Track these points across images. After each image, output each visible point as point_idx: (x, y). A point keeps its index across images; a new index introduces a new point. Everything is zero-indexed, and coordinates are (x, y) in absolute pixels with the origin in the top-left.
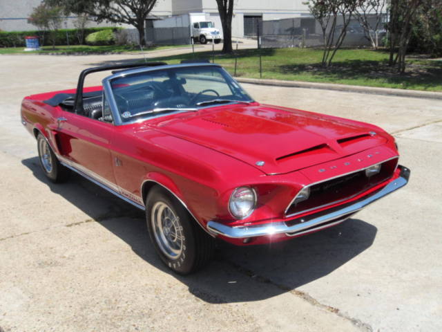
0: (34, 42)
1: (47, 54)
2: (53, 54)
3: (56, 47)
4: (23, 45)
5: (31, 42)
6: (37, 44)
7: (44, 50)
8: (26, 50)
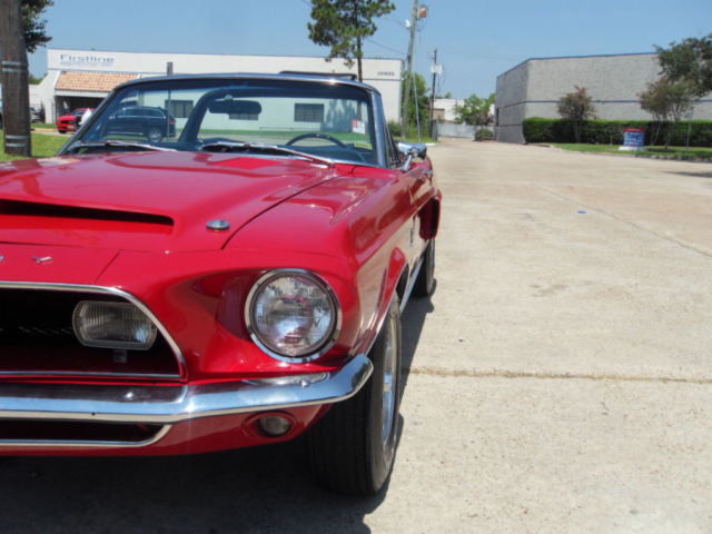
0: (637, 137)
1: (649, 156)
2: (658, 158)
3: (670, 148)
4: (620, 142)
5: (633, 136)
6: (641, 140)
7: (650, 150)
8: (622, 148)
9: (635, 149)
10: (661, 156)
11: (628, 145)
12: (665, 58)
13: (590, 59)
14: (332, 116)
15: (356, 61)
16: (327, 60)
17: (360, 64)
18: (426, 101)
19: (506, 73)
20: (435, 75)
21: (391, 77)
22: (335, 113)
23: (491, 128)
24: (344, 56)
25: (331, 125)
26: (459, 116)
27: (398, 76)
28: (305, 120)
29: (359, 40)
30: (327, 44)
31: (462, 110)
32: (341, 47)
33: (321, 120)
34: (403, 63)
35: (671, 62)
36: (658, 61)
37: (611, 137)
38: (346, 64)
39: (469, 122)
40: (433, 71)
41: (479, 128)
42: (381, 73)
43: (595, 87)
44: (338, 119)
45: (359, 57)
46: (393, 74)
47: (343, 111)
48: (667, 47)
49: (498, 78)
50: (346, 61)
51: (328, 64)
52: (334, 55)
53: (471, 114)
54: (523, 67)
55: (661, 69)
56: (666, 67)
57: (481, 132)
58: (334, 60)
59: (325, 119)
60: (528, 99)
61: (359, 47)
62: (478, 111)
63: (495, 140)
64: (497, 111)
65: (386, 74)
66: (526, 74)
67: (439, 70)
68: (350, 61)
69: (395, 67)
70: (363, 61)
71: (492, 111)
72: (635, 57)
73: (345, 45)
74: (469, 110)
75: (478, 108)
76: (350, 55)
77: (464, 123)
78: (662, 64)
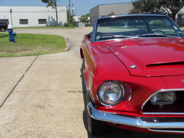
5: (127, 24)
8: (124, 27)
9: (127, 27)
10: (135, 28)
11: (126, 26)
12: (134, 4)
13: (114, 5)
14: (49, 22)
15: (55, 7)
16: (47, 7)
17: (56, 8)
18: (71, 17)
19: (92, 9)
20: (73, 10)
21: (64, 11)
22: (50, 21)
23: (89, 23)
24: (52, 6)
25: (49, 24)
26: (80, 20)
27: (66, 11)
28: (42, 23)
29: (55, 2)
30: (46, 3)
31: (80, 19)
32: (51, 3)
33: (46, 23)
34: (67, 7)
35: (136, 5)
36: (132, 5)
37: (121, 24)
38: (52, 8)
39: (83, 22)
40: (72, 9)
41: (86, 23)
42: (61, 10)
43: (116, 12)
44: (51, 23)
45: (56, 6)
46: (64, 10)
47: (52, 21)
48: (134, 1)
49: (90, 10)
50: (52, 7)
51: (47, 8)
52: (49, 6)
53: (83, 20)
54: (97, 7)
55: (133, 7)
56: (134, 6)
57: (87, 24)
58: (49, 7)
59: (47, 23)
60: (99, 15)
61: (55, 3)
62: (85, 19)
63: (91, 26)
64: (90, 18)
65: (63, 10)
66: (98, 9)
67: (74, 9)
68: (54, 7)
69: (65, 8)
70: (57, 7)
71: (89, 18)
72: (125, 4)
73: (52, 3)
74: (82, 18)
75: (85, 18)
76: (53, 5)
77: (81, 22)
78: (133, 5)
